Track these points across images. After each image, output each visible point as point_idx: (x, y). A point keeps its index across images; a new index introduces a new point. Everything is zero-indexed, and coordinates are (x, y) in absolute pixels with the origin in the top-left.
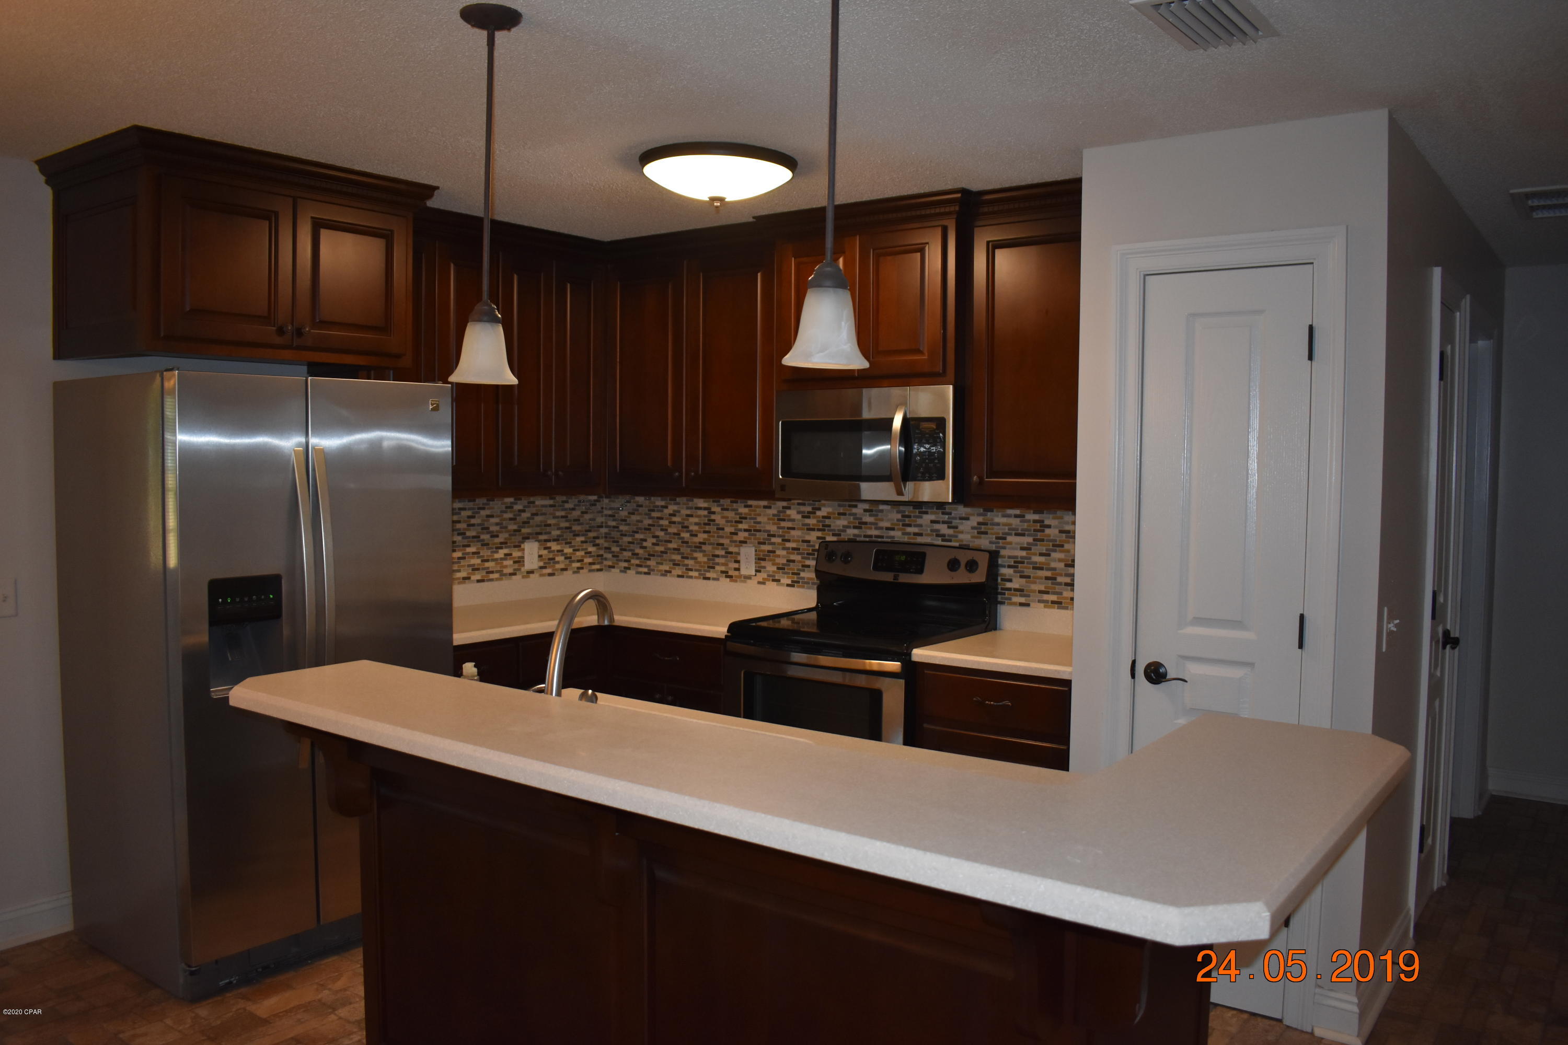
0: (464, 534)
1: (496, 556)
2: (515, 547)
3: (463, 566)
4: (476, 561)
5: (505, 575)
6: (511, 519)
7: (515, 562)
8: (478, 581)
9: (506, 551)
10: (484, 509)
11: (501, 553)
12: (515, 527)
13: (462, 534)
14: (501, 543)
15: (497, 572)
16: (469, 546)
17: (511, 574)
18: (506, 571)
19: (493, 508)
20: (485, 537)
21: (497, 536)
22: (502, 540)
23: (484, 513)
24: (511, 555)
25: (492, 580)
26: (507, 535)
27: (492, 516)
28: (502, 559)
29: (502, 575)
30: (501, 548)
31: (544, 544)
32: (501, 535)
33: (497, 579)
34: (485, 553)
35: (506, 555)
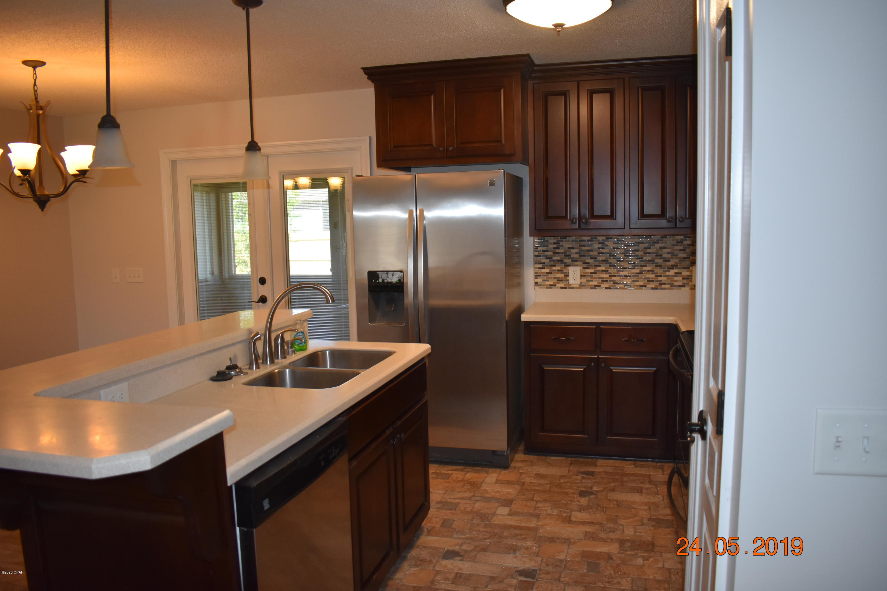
1: (668, 273)
2: (684, 268)
3: (641, 278)
4: (652, 276)
5: (676, 286)
6: (680, 250)
7: (683, 279)
9: (677, 271)
10: (658, 243)
11: (672, 272)
12: (685, 255)
14: (672, 265)
15: (668, 284)
17: (680, 286)
18: (675, 284)
19: (666, 243)
20: (659, 261)
21: (669, 261)
22: (673, 264)
23: (657, 246)
24: (681, 273)
25: (664, 289)
26: (677, 261)
27: (665, 248)
28: (672, 276)
29: (672, 286)
30: (673, 269)
32: (671, 260)
33: (668, 289)
34: (659, 271)
35: (676, 273)
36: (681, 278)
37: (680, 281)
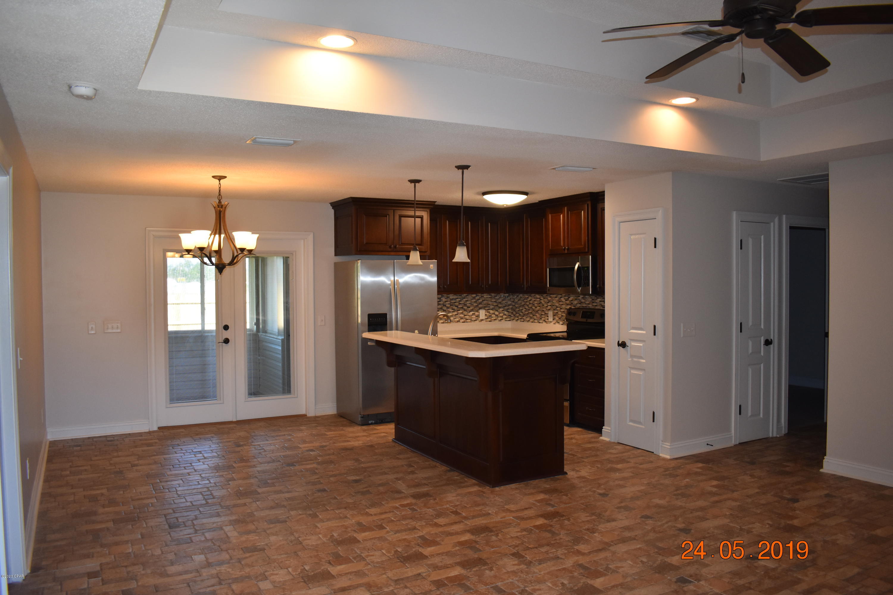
0: (458, 306)
1: (469, 314)
2: (476, 311)
3: (457, 317)
4: (462, 316)
5: (473, 320)
6: (474, 302)
7: (476, 316)
8: (463, 322)
9: (473, 313)
10: (465, 298)
11: (471, 313)
12: (476, 305)
13: (457, 306)
14: (471, 310)
15: (470, 319)
16: (459, 310)
17: (475, 320)
18: (473, 319)
19: (468, 298)
20: (465, 308)
21: (470, 307)
22: (472, 309)
23: (464, 300)
24: (475, 314)
25: (468, 322)
26: (473, 307)
27: (468, 301)
28: (471, 315)
29: (471, 321)
30: (471, 311)
31: (487, 311)
32: (471, 307)
33: (470, 322)
34: (465, 313)
35: (473, 314)
36: (475, 316)
37: (475, 318)
